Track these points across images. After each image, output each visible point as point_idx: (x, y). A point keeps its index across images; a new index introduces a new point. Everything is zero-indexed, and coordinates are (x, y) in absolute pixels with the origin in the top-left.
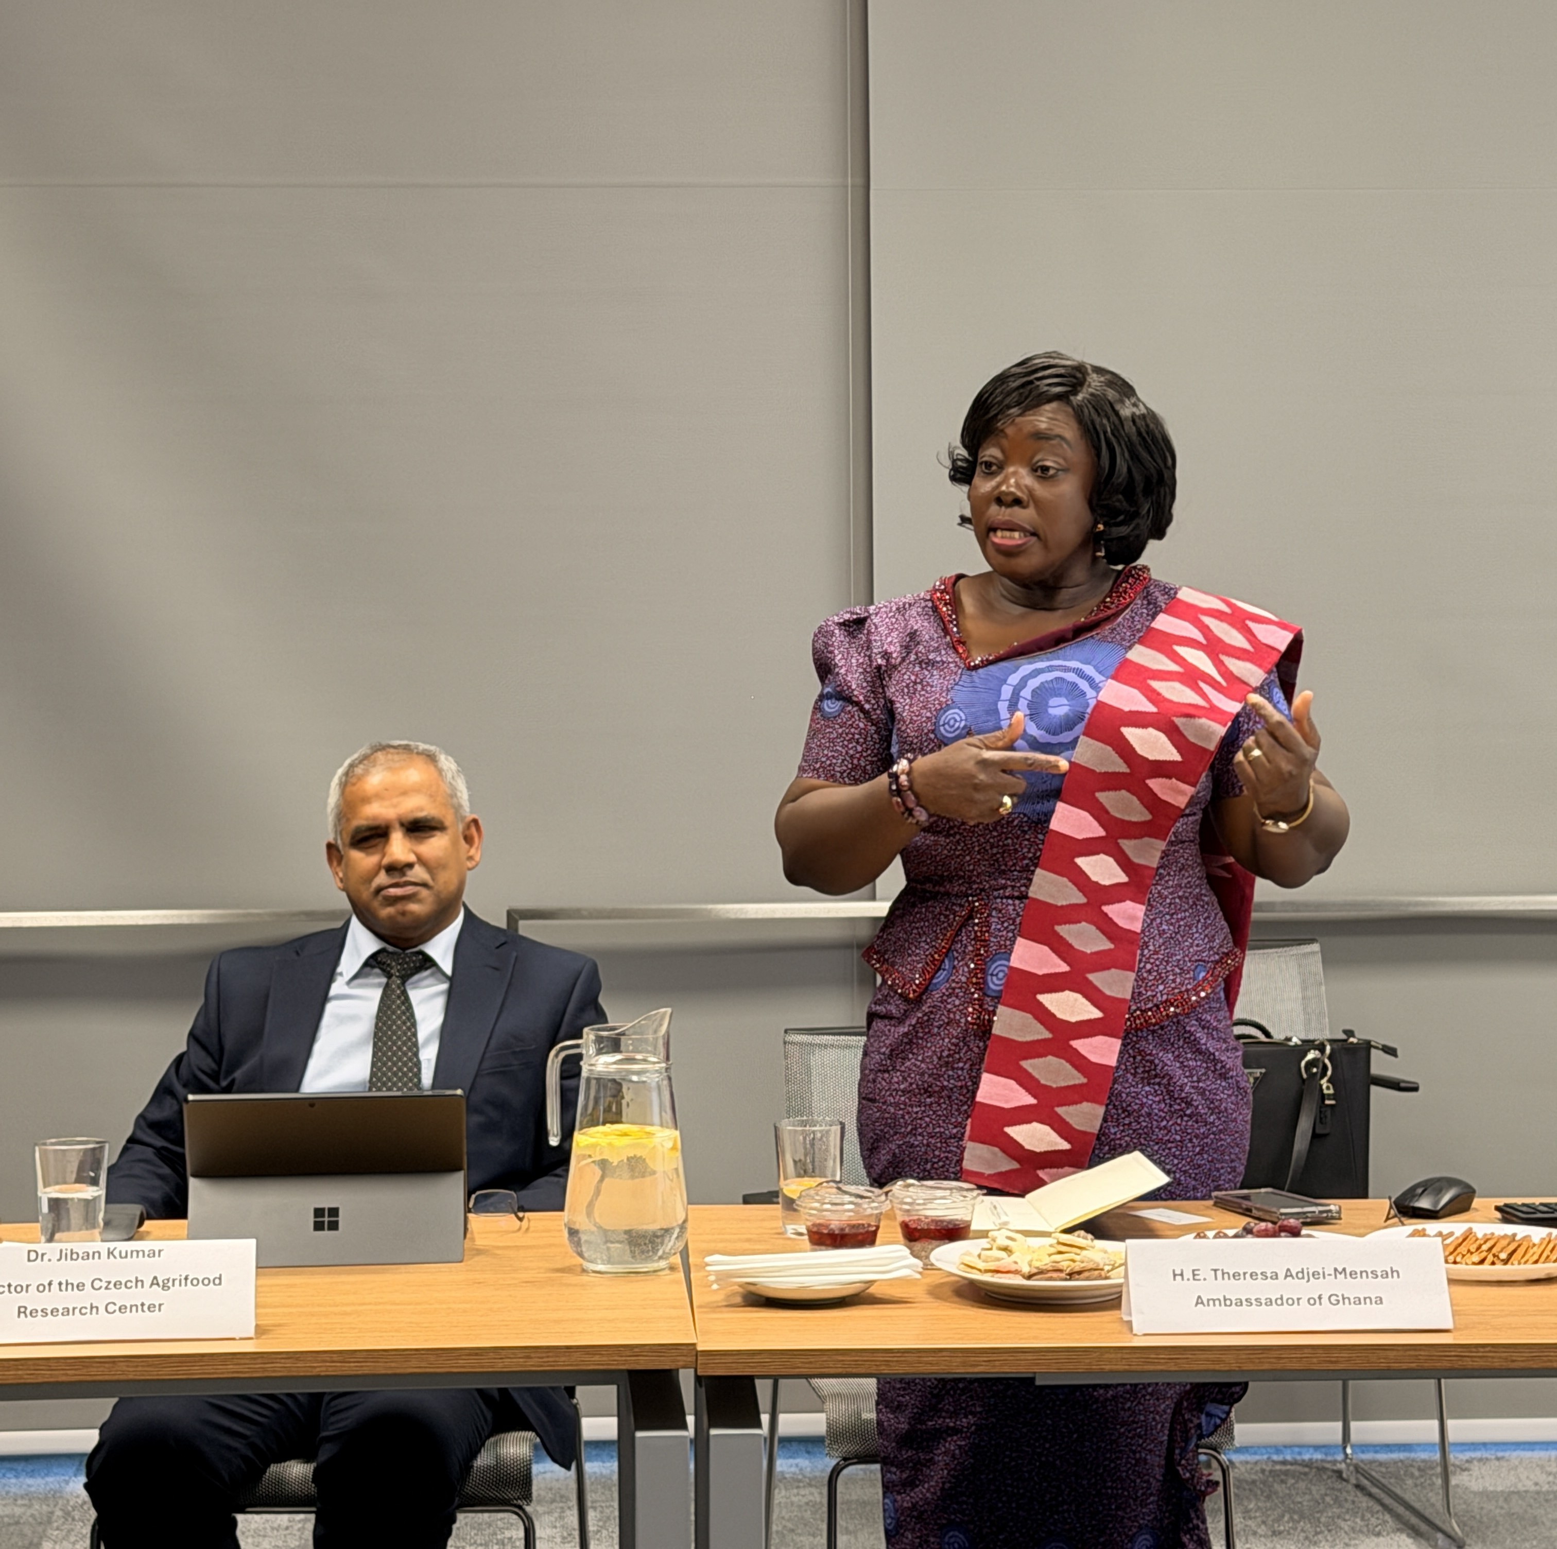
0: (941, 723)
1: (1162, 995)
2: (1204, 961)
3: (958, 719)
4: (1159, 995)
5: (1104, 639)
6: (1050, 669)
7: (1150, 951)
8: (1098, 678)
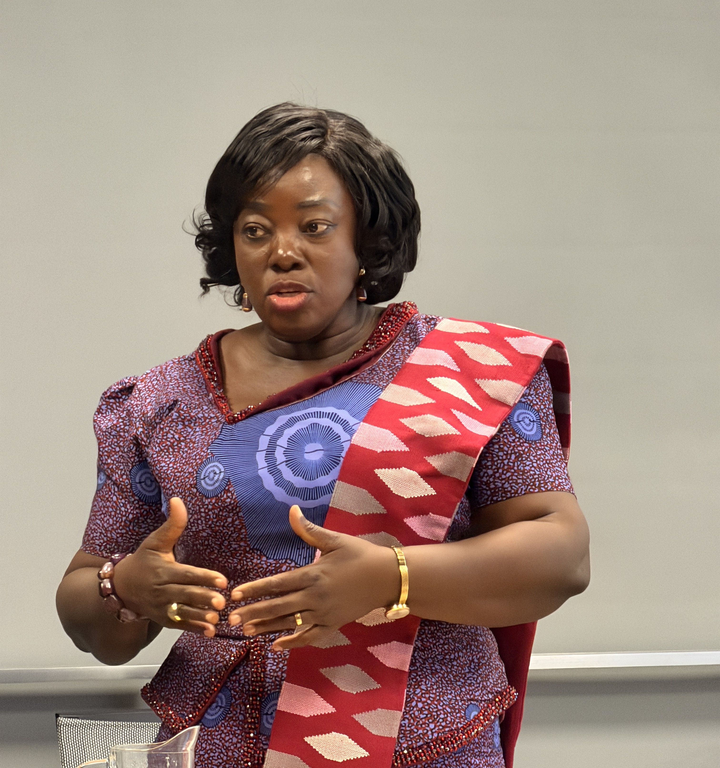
0: (202, 477)
1: (432, 734)
2: (477, 701)
3: (218, 472)
4: (430, 732)
5: (363, 381)
6: (306, 417)
7: (422, 690)
8: (352, 421)
